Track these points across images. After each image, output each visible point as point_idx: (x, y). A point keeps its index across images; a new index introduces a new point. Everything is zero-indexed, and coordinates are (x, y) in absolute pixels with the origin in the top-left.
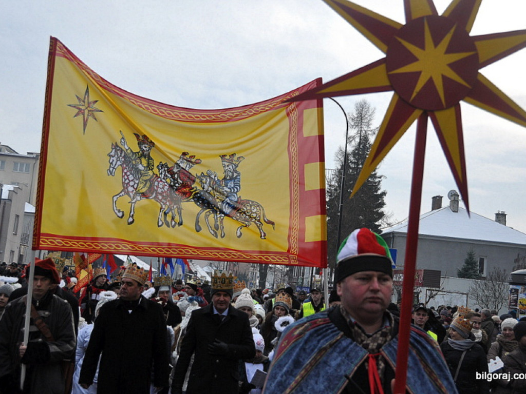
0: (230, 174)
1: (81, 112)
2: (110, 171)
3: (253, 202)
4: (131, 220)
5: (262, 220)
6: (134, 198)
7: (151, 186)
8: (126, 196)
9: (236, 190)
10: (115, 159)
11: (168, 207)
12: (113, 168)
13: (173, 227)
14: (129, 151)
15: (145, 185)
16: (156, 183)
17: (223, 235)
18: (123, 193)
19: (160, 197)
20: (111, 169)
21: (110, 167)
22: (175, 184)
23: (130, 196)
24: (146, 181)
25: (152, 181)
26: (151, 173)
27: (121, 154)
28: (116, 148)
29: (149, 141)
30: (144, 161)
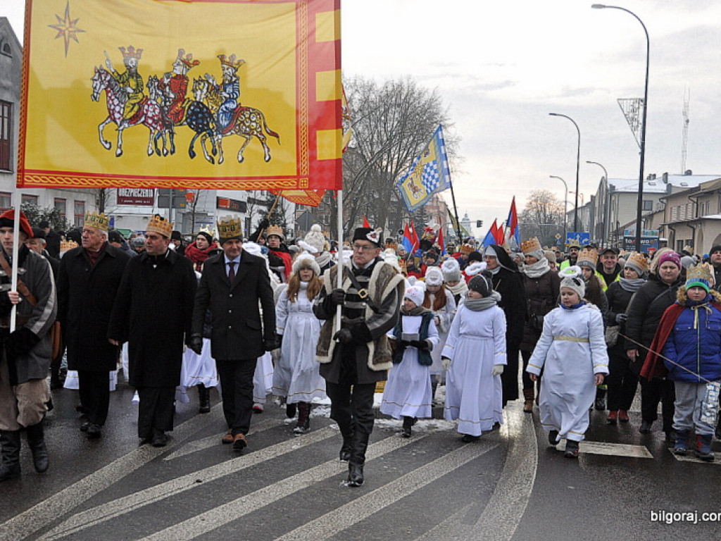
0: (229, 78)
2: (94, 96)
3: (253, 110)
4: (119, 152)
5: (264, 132)
6: (121, 125)
7: (140, 109)
8: (113, 123)
9: (235, 96)
10: (98, 82)
11: (159, 132)
12: (97, 93)
13: (165, 155)
14: (115, 74)
15: (132, 109)
16: (146, 107)
17: (221, 161)
18: (109, 120)
19: (150, 121)
20: (95, 94)
21: (94, 92)
22: (165, 102)
23: (117, 123)
24: (134, 105)
25: (141, 104)
26: (140, 96)
27: (106, 77)
28: (99, 72)
29: (135, 52)
30: (133, 82)
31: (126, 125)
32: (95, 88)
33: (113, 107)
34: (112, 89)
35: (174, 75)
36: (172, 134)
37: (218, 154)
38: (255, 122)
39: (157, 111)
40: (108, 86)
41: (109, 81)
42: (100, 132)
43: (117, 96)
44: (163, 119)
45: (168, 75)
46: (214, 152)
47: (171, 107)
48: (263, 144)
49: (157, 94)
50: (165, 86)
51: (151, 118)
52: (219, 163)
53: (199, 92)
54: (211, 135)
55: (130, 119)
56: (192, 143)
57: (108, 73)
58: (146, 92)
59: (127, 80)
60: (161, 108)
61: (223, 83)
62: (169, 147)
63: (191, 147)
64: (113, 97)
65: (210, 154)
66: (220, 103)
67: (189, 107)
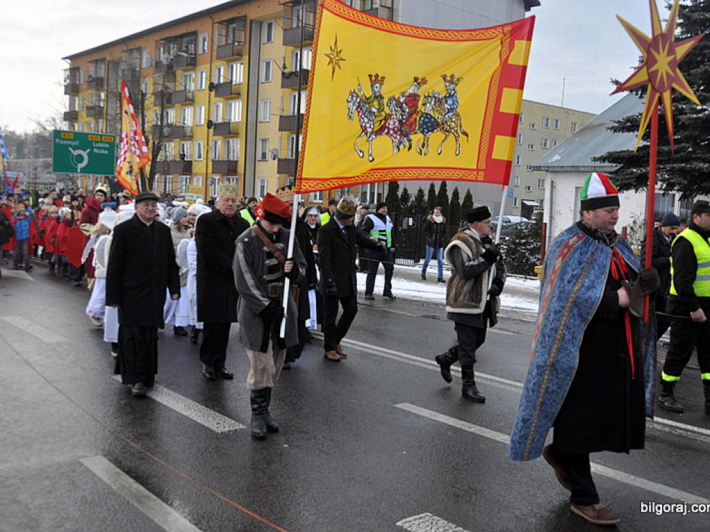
2: (349, 116)
6: (369, 137)
10: (351, 104)
11: (399, 140)
12: (351, 113)
14: (364, 97)
17: (426, 153)
19: (391, 132)
21: (349, 112)
22: (403, 116)
24: (381, 121)
25: (386, 119)
26: (383, 114)
27: (356, 99)
28: (352, 94)
29: (380, 79)
30: (376, 103)
31: (374, 137)
32: (349, 109)
33: (364, 124)
34: (361, 109)
35: (408, 94)
37: (425, 148)
38: (454, 122)
39: (397, 124)
40: (358, 107)
41: (359, 103)
42: (355, 144)
43: (366, 115)
44: (401, 131)
45: (404, 95)
47: (407, 119)
48: (456, 140)
49: (396, 110)
50: (402, 104)
51: (393, 129)
55: (377, 131)
57: (358, 96)
58: (387, 110)
59: (372, 102)
60: (400, 122)
64: (363, 116)
66: (444, 114)
67: (420, 119)
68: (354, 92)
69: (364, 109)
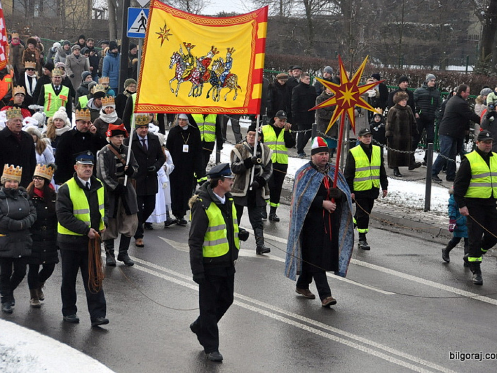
0: (229, 59)
1: (161, 36)
2: (170, 66)
3: (234, 75)
4: (176, 94)
5: (236, 86)
6: (180, 81)
7: (190, 74)
8: (176, 80)
10: (174, 60)
11: (196, 85)
12: (172, 65)
13: (196, 97)
14: (183, 56)
15: (187, 73)
16: (194, 73)
18: (175, 78)
19: (194, 80)
22: (203, 70)
23: (178, 80)
24: (188, 71)
25: (192, 71)
26: (192, 67)
27: (177, 57)
29: (191, 46)
30: (190, 60)
31: (182, 81)
32: (171, 62)
33: (178, 72)
34: (179, 63)
35: (205, 58)
36: (202, 86)
38: (233, 81)
39: (198, 75)
40: (178, 62)
41: (179, 59)
42: (170, 84)
43: (182, 66)
44: (200, 80)
45: (203, 57)
46: (217, 96)
47: (205, 73)
48: (235, 92)
49: (200, 66)
51: (195, 78)
52: (218, 101)
53: (214, 67)
54: (218, 87)
55: (185, 78)
56: (209, 91)
57: (179, 55)
58: (195, 65)
59: (188, 59)
60: (201, 73)
61: (226, 62)
62: (199, 93)
63: (208, 93)
64: (179, 67)
65: (215, 96)
66: (222, 72)
68: (177, 53)
69: (182, 63)
